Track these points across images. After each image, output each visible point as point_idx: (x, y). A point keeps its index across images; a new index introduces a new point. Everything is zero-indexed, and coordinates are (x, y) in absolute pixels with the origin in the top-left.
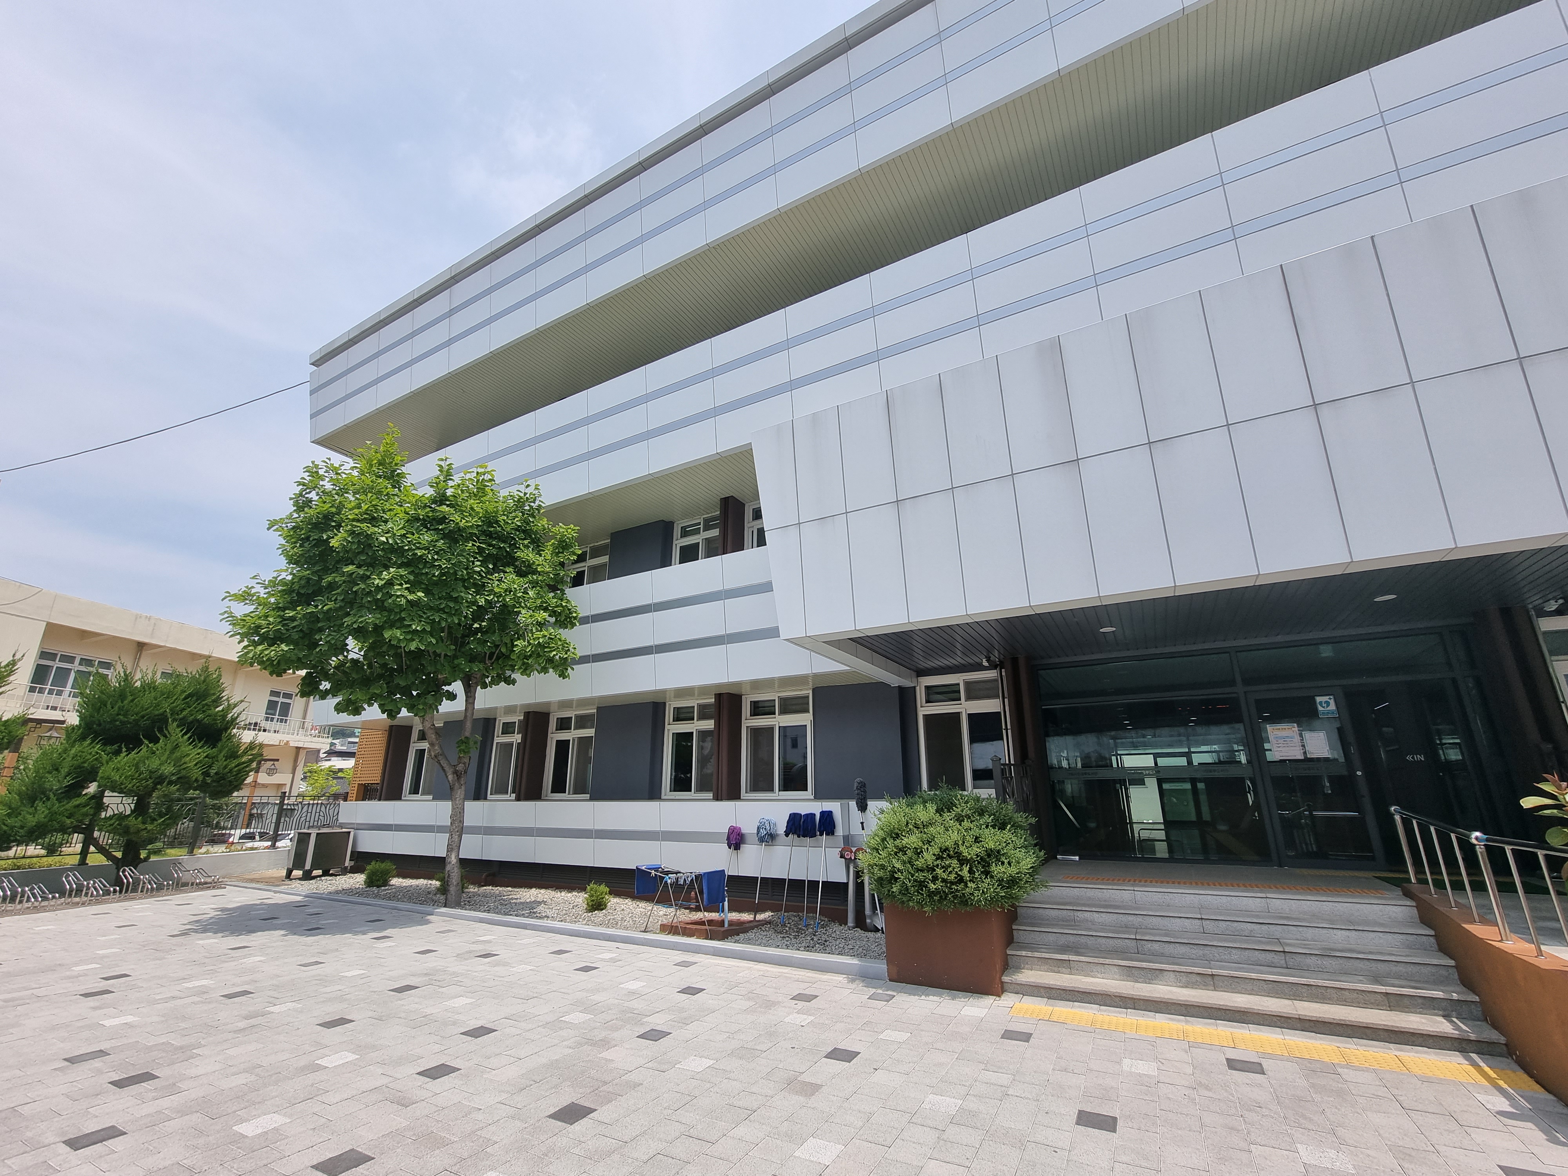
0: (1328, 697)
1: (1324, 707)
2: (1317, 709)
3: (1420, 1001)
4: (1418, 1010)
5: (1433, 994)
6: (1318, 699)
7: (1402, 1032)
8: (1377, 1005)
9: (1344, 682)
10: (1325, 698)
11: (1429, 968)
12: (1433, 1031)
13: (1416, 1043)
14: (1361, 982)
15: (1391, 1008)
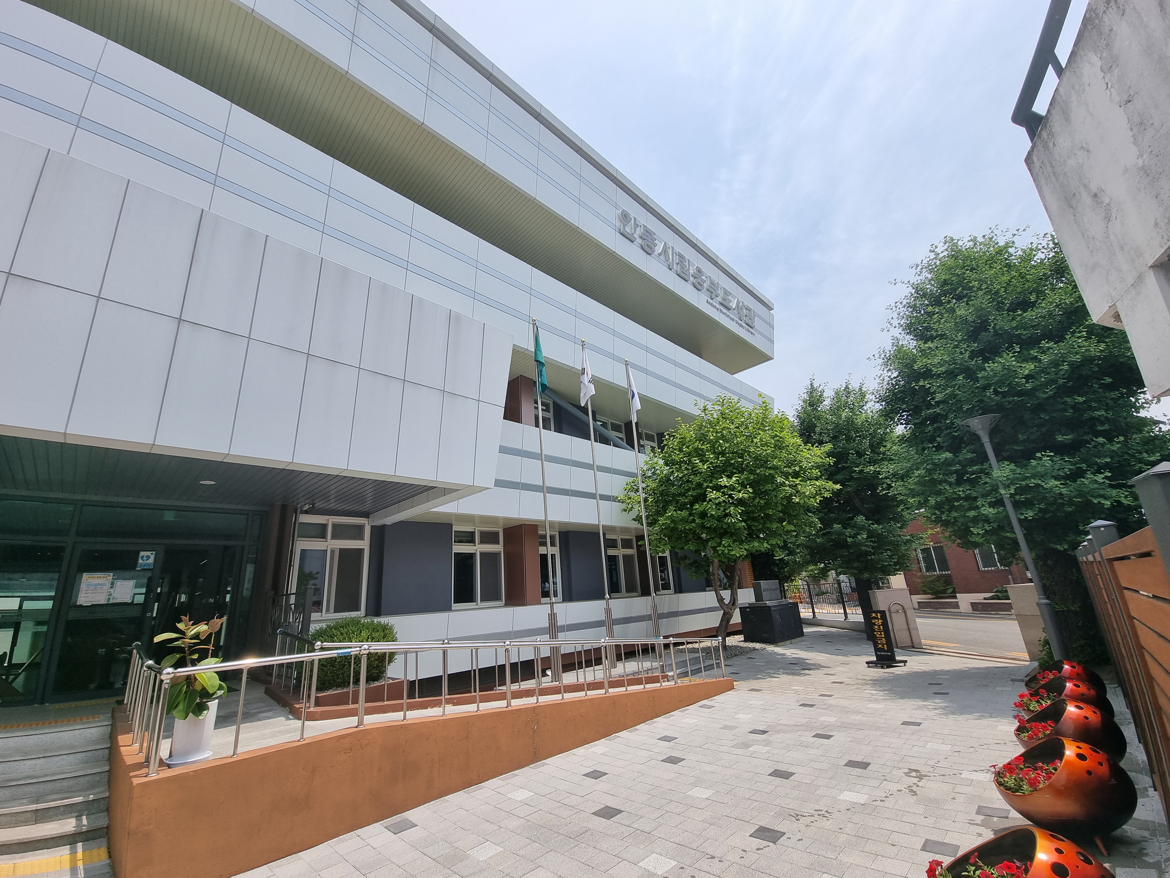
0: (151, 553)
1: (144, 561)
2: (137, 560)
3: (62, 809)
4: (58, 818)
5: (74, 801)
6: (142, 554)
7: (30, 842)
8: (26, 823)
9: (169, 542)
10: (148, 553)
11: (87, 778)
12: (55, 834)
13: (40, 847)
14: (23, 804)
15: (36, 822)
